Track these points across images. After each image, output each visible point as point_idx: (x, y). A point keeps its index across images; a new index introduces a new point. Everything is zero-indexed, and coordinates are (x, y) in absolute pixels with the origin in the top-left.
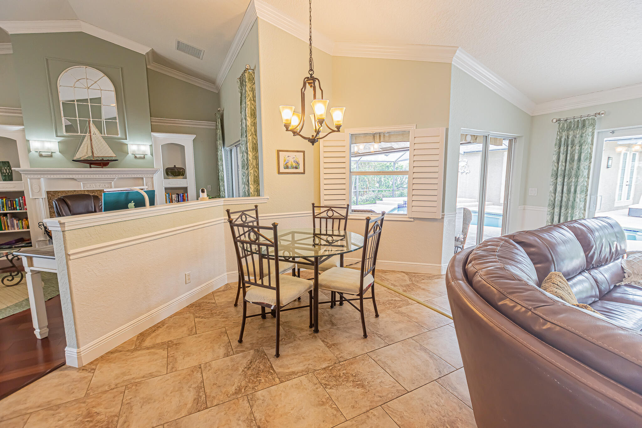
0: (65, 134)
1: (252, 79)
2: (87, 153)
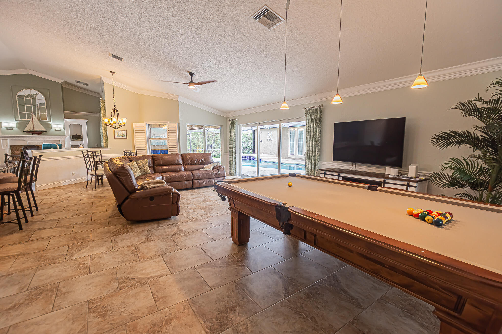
0: (20, 119)
1: (104, 103)
2: (31, 128)
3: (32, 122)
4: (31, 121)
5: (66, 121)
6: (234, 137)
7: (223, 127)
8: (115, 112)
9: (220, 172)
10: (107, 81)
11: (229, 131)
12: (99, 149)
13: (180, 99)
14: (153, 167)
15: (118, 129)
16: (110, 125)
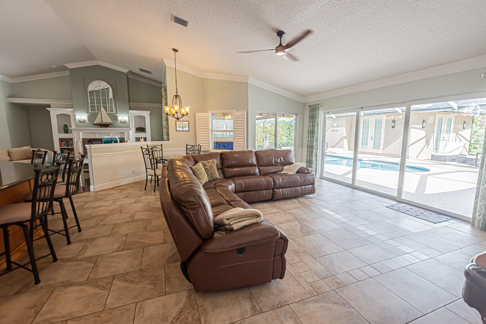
0: (90, 112)
1: (166, 90)
2: (99, 121)
3: (100, 115)
4: (99, 113)
5: (131, 113)
6: (316, 128)
7: (298, 116)
8: (177, 99)
9: (309, 177)
10: (169, 64)
11: (307, 120)
12: (160, 143)
13: (251, 81)
14: (222, 169)
15: (180, 120)
16: (171, 115)
